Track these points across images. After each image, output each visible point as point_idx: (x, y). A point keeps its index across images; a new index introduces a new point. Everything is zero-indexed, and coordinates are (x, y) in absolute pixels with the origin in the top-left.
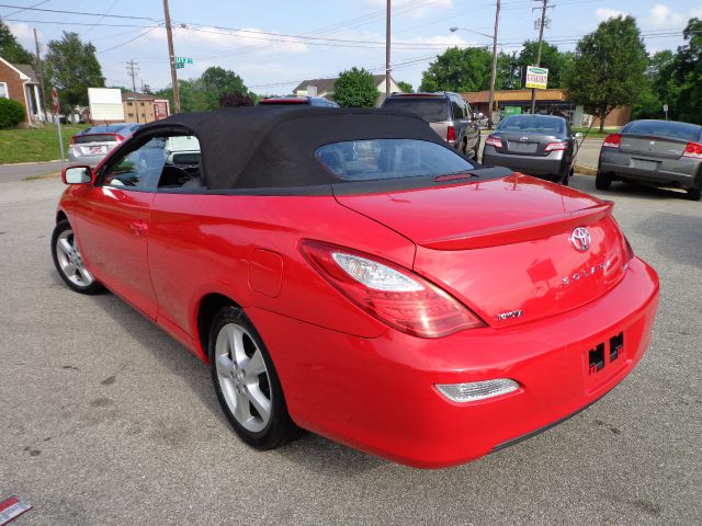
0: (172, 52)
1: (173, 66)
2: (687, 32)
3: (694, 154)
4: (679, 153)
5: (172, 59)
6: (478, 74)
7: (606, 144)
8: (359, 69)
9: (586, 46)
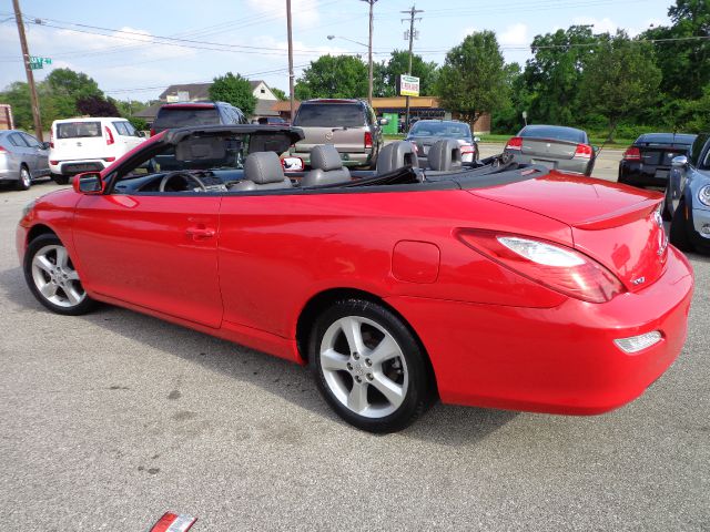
0: (25, 50)
1: (28, 67)
2: (534, 46)
3: (583, 154)
4: (571, 153)
5: (27, 59)
6: (353, 82)
7: (509, 147)
8: (235, 75)
9: (454, 56)
